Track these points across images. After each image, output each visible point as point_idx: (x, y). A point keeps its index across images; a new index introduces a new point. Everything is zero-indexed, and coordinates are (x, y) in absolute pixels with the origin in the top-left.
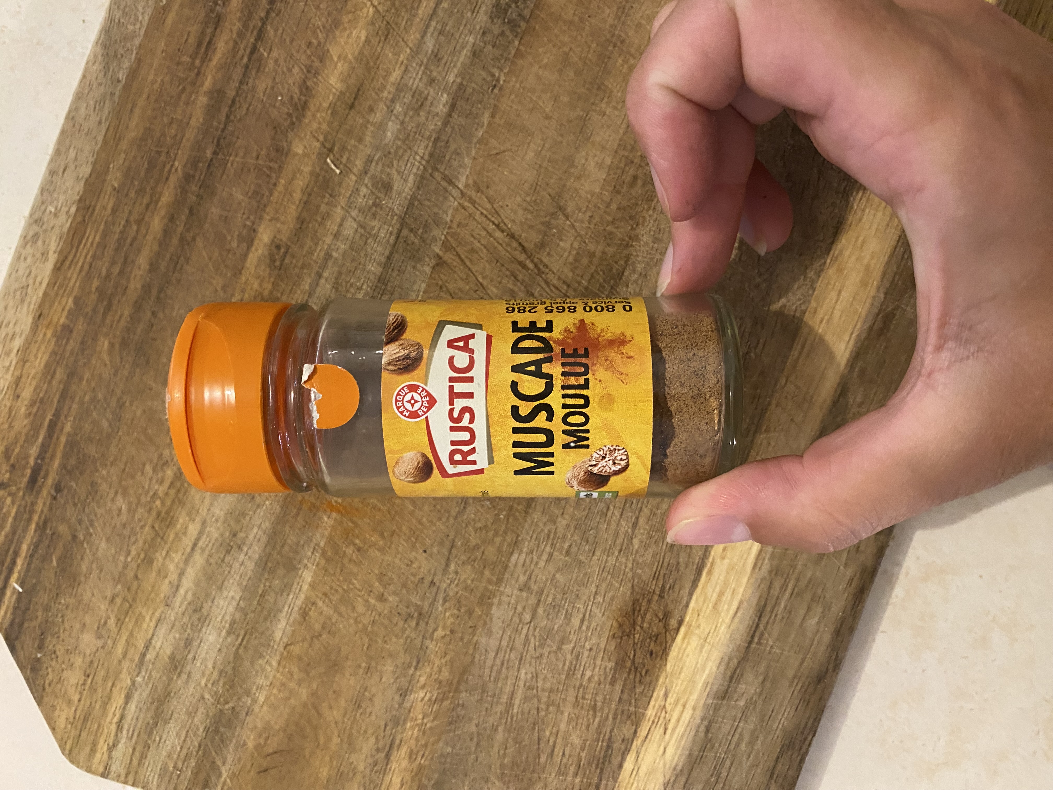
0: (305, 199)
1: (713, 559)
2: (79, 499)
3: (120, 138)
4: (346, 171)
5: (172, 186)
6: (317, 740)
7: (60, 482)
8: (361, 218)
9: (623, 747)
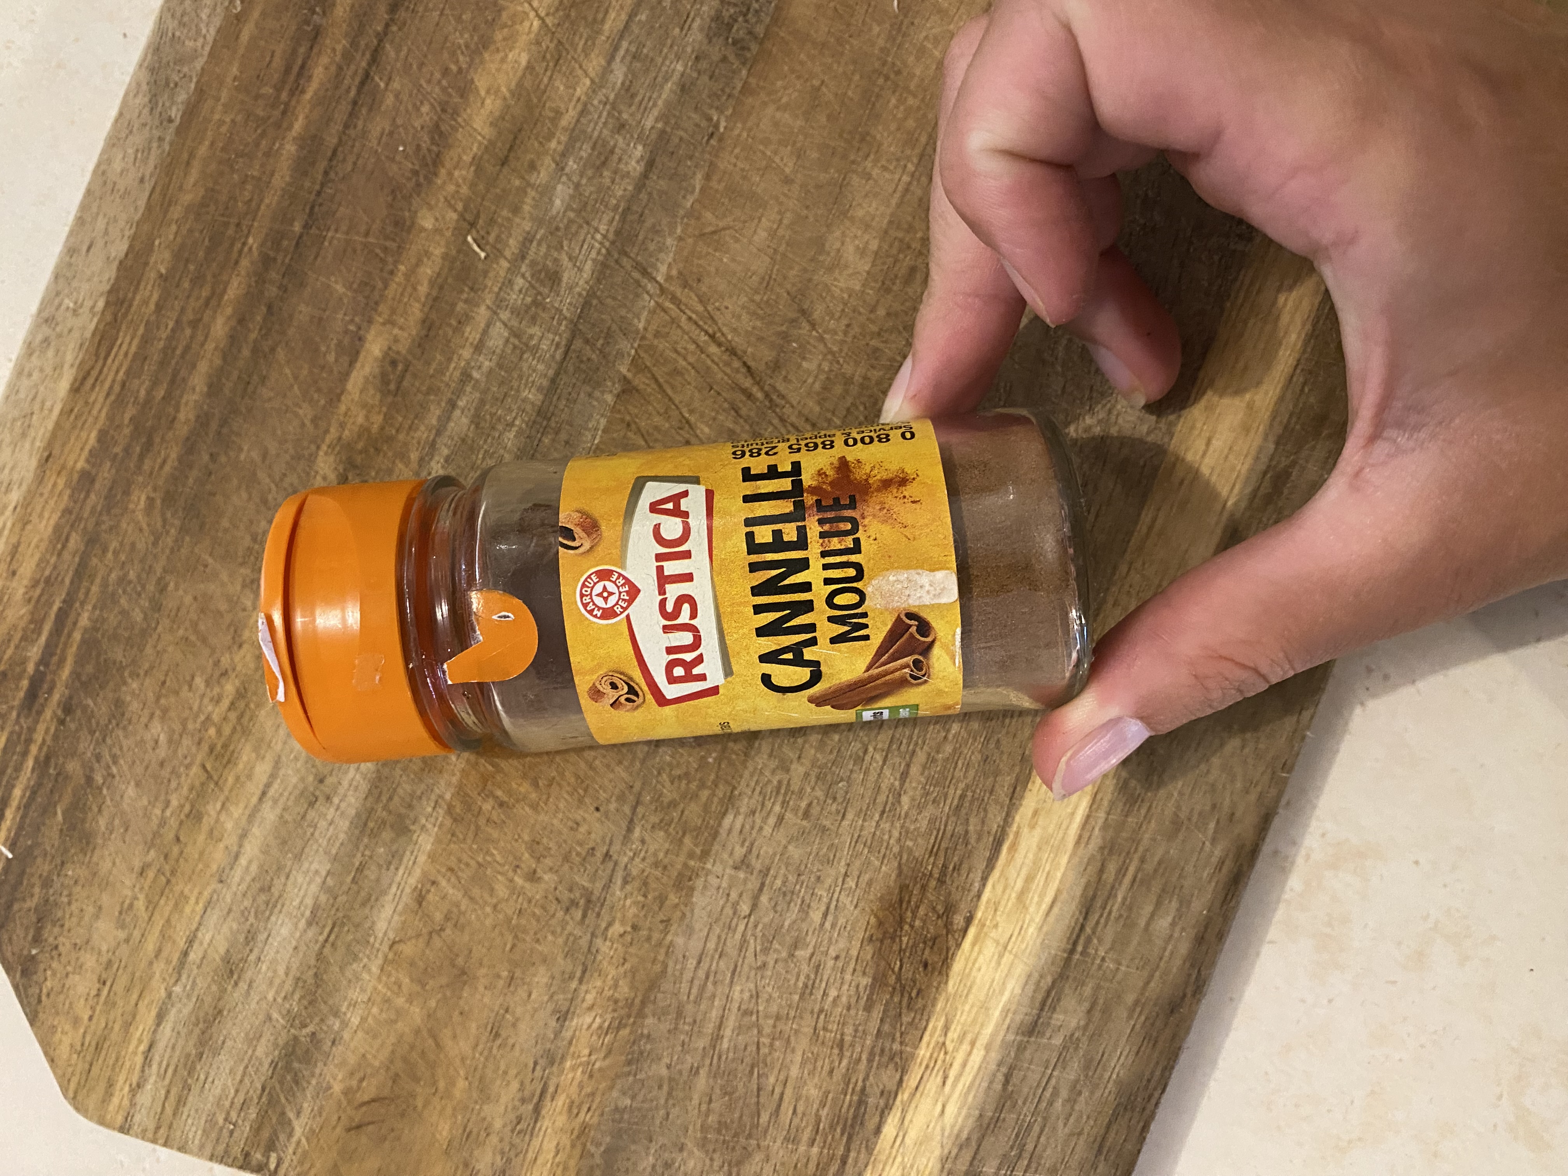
0: (434, 293)
1: (1019, 827)
2: (98, 723)
3: (170, 202)
4: (495, 253)
5: (243, 273)
6: (434, 1083)
7: (71, 698)
8: (514, 323)
9: (882, 1103)
